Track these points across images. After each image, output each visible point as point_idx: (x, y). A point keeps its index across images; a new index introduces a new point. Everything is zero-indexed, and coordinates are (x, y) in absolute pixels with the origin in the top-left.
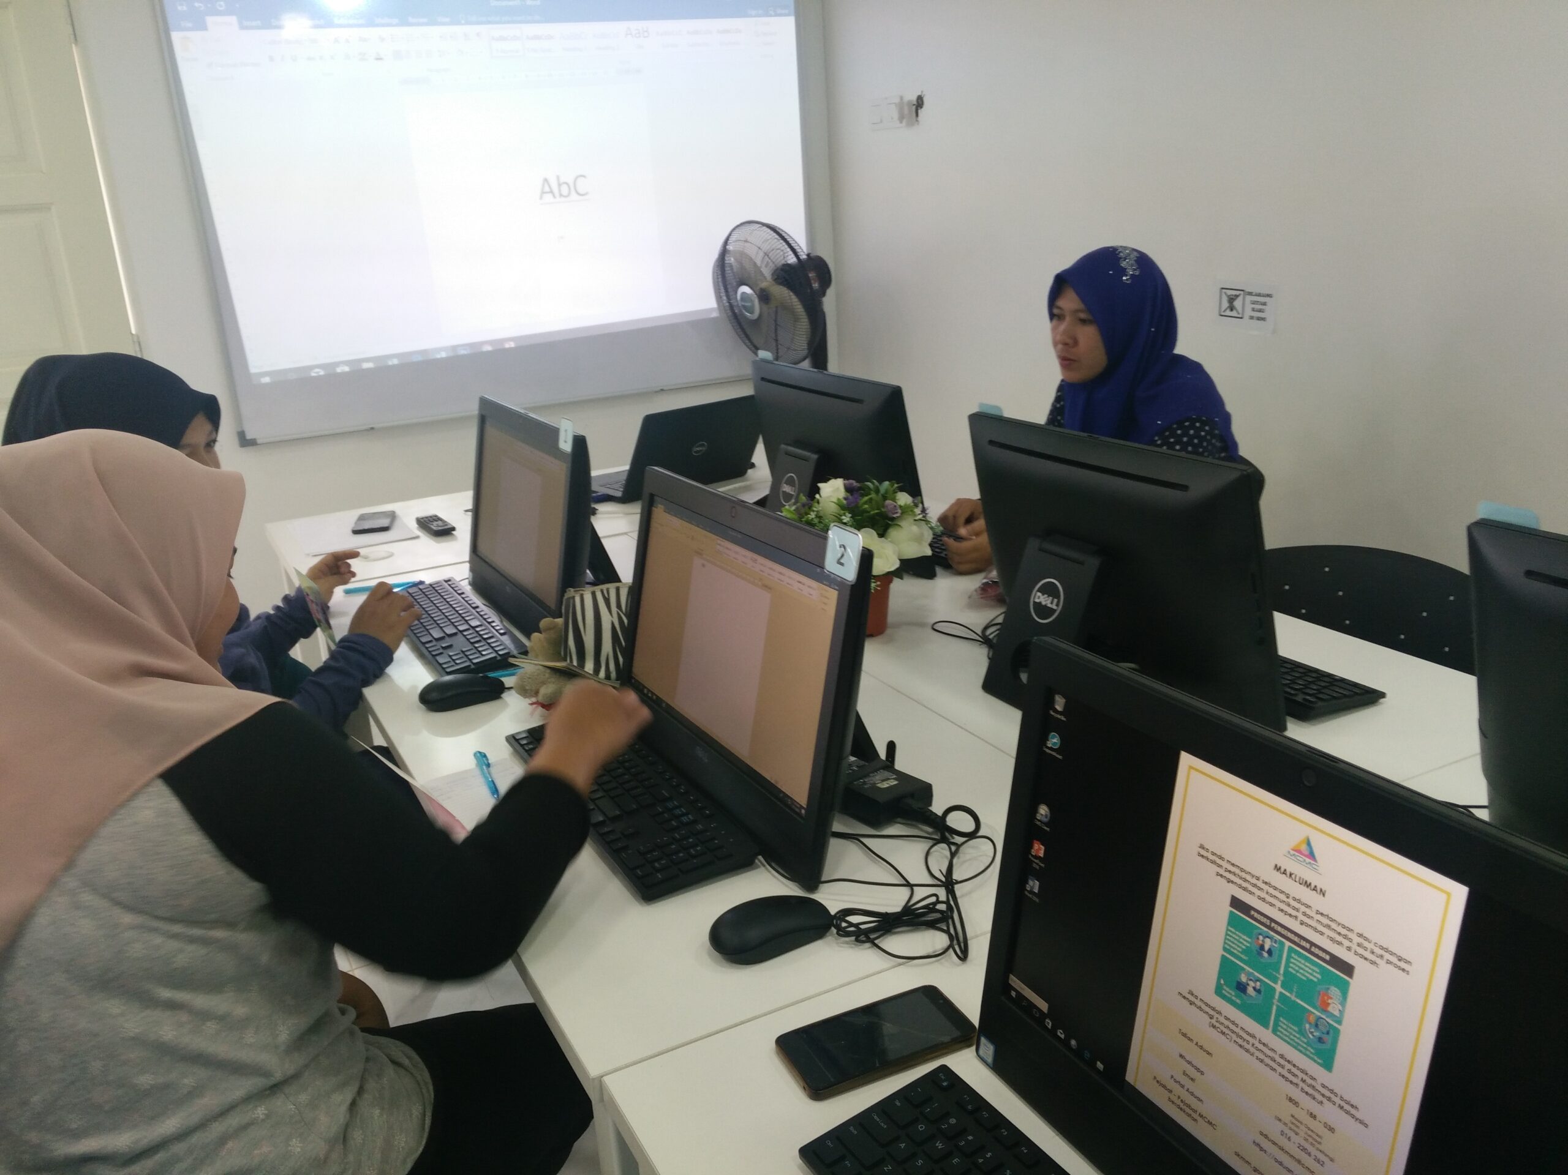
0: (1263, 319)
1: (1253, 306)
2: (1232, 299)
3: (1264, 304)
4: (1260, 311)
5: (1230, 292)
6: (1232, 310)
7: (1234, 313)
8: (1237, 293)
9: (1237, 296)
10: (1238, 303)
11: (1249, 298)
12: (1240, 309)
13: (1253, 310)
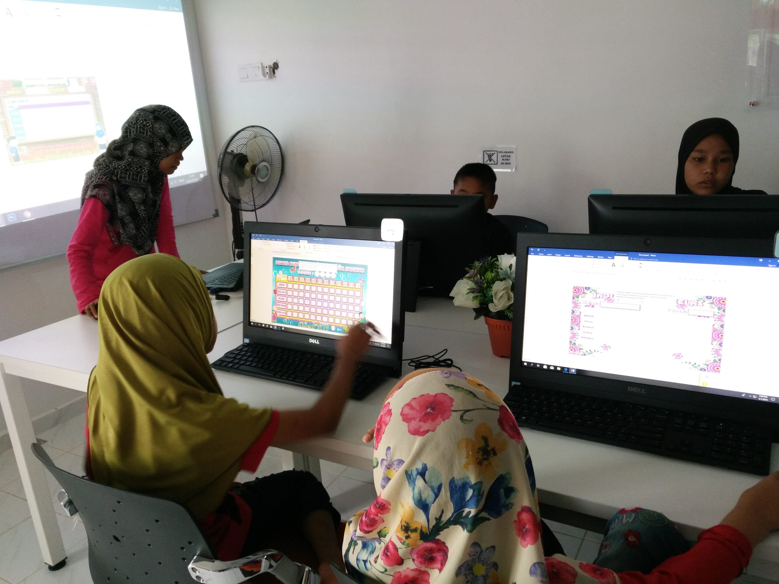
0: (509, 163)
1: (503, 158)
2: (491, 155)
3: (509, 156)
4: (507, 160)
5: (488, 153)
6: (490, 161)
7: (492, 162)
8: (492, 152)
9: (493, 154)
10: (494, 157)
11: (500, 155)
12: (495, 160)
13: (503, 160)
